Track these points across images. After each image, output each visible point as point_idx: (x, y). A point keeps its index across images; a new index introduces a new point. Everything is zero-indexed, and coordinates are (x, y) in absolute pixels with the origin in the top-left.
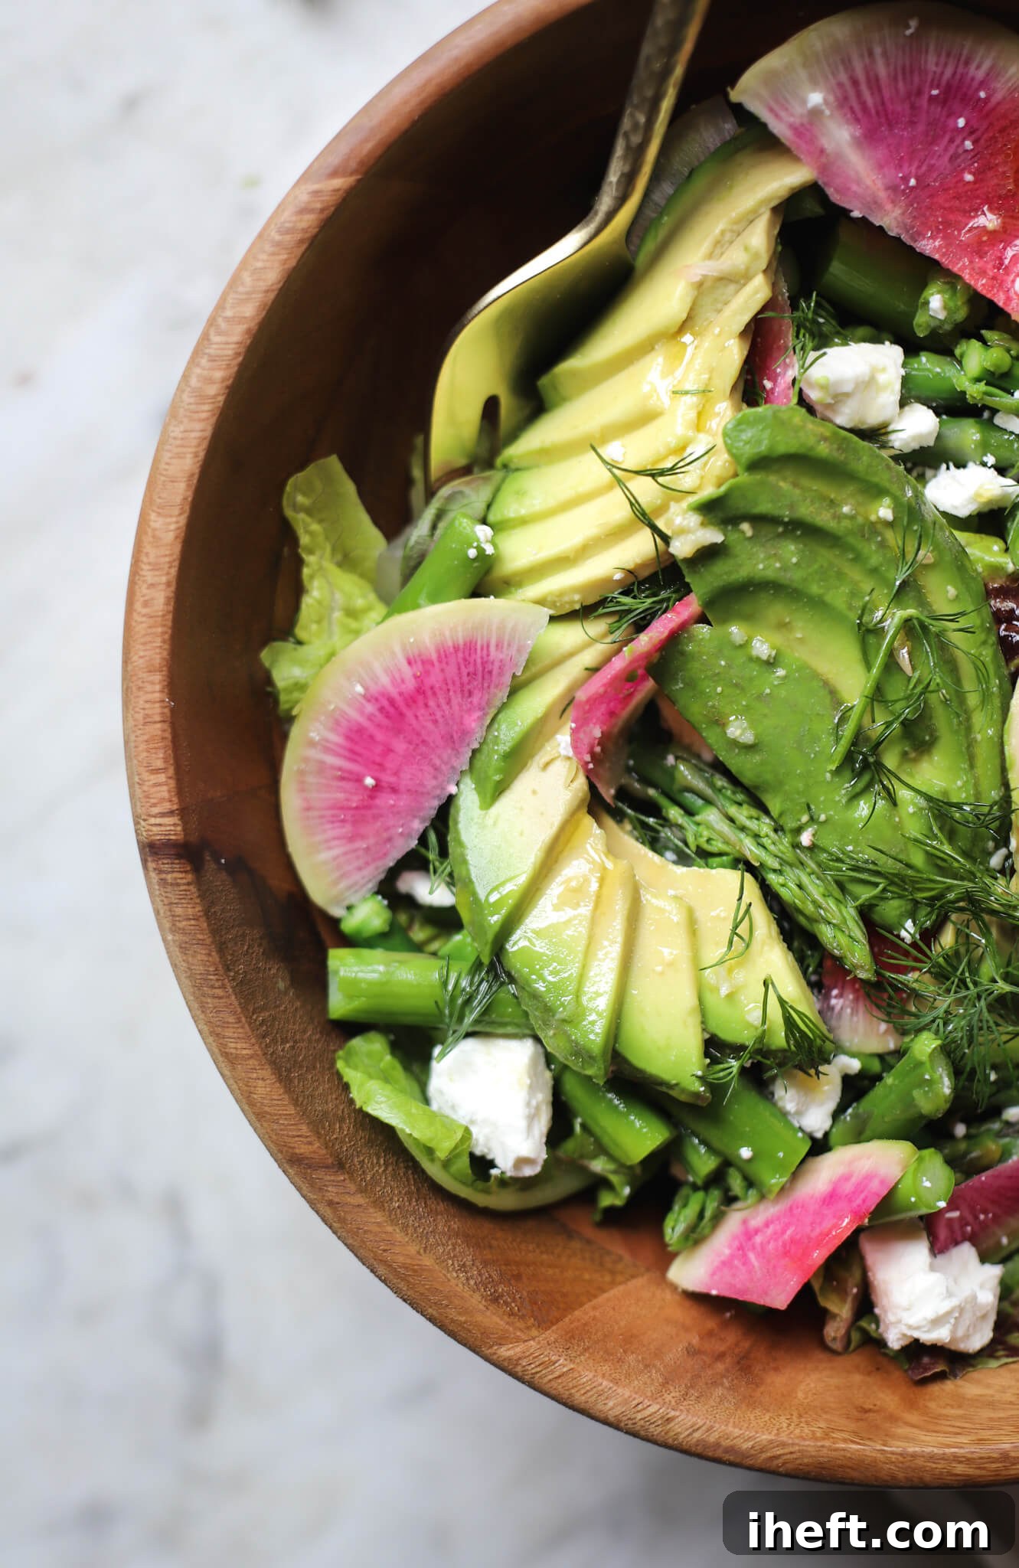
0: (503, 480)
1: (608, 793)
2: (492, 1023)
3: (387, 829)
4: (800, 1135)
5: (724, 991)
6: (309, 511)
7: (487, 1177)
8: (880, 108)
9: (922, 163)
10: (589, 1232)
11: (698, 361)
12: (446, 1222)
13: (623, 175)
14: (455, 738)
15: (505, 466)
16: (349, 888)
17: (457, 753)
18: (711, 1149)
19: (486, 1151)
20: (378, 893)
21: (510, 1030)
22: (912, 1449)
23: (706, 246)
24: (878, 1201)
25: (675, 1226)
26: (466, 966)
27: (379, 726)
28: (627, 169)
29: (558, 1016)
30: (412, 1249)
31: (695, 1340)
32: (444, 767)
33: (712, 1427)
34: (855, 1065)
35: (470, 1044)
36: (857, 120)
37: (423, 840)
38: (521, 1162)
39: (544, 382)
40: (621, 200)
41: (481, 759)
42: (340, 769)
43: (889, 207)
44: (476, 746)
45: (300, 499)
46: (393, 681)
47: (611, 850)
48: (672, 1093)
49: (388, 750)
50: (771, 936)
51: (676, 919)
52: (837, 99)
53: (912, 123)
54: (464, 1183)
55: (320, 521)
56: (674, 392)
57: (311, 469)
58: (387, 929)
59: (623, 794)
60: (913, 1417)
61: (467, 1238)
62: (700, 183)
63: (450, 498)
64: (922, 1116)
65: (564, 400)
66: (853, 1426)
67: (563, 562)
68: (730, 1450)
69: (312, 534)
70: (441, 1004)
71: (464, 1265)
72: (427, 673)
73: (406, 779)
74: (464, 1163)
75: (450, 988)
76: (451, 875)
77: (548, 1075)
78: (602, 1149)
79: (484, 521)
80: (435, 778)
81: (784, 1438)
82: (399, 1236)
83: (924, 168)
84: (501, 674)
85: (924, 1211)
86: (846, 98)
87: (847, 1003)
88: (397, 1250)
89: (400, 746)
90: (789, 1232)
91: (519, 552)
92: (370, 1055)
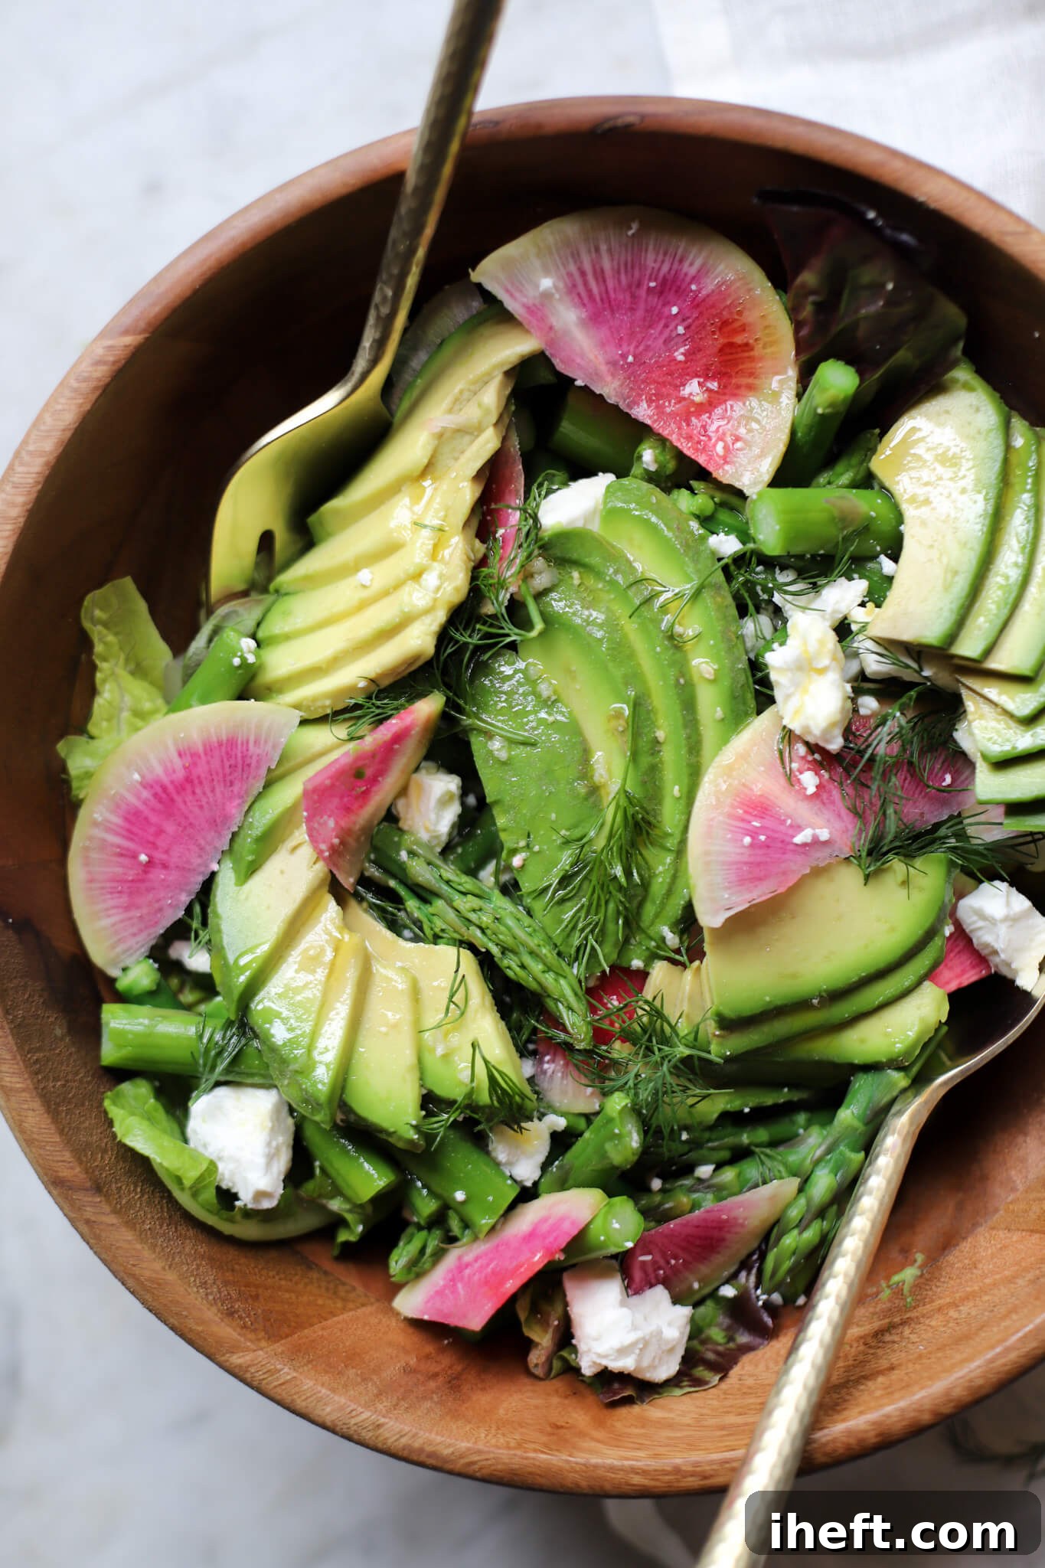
0: (273, 603)
1: (348, 880)
2: (239, 1073)
3: (158, 901)
4: (509, 1182)
5: (440, 1051)
6: (106, 625)
7: (232, 1208)
8: (604, 296)
9: (639, 343)
10: (328, 1265)
11: (438, 500)
12: (192, 1245)
13: (374, 341)
14: (217, 823)
15: (277, 591)
16: (125, 951)
17: (219, 834)
18: (433, 1194)
19: (230, 1185)
20: (149, 957)
21: (257, 1080)
22: (595, 1460)
23: (446, 403)
24: (568, 1239)
25: (399, 1260)
26: (220, 1022)
27: (153, 810)
28: (377, 336)
29: (291, 1068)
30: (158, 1265)
31: (413, 1361)
32: (208, 848)
33: (416, 1434)
34: (561, 1123)
35: (221, 1091)
36: (584, 305)
37: (189, 910)
38: (260, 1195)
39: (312, 519)
40: (374, 362)
41: (239, 840)
42: (119, 846)
43: (609, 378)
44: (235, 829)
45: (98, 613)
46: (166, 771)
47: (347, 925)
48: (392, 1140)
49: (160, 832)
50: (484, 1005)
51: (400, 987)
52: (566, 285)
53: (632, 309)
54: (209, 1211)
55: (116, 634)
56: (416, 526)
57: (107, 589)
58: (154, 988)
59: (364, 881)
60: (596, 1434)
61: (212, 1260)
62: (448, 350)
63: (226, 617)
64: (614, 1168)
65: (329, 535)
66: (545, 1439)
67: (315, 672)
68: (431, 1455)
69: (106, 644)
70: (196, 1055)
71: (206, 1283)
72: (195, 764)
73: (174, 859)
74: (210, 1195)
75: (205, 1041)
76: (210, 942)
77: (290, 1121)
78: (337, 1192)
79: (254, 637)
80: (200, 856)
81: (480, 1446)
82: (147, 1253)
83: (641, 348)
84: (258, 767)
85: (614, 1250)
86: (574, 286)
87: (558, 1068)
88: (145, 1265)
89: (170, 828)
90: (492, 1266)
91: (280, 663)
92: (136, 1098)
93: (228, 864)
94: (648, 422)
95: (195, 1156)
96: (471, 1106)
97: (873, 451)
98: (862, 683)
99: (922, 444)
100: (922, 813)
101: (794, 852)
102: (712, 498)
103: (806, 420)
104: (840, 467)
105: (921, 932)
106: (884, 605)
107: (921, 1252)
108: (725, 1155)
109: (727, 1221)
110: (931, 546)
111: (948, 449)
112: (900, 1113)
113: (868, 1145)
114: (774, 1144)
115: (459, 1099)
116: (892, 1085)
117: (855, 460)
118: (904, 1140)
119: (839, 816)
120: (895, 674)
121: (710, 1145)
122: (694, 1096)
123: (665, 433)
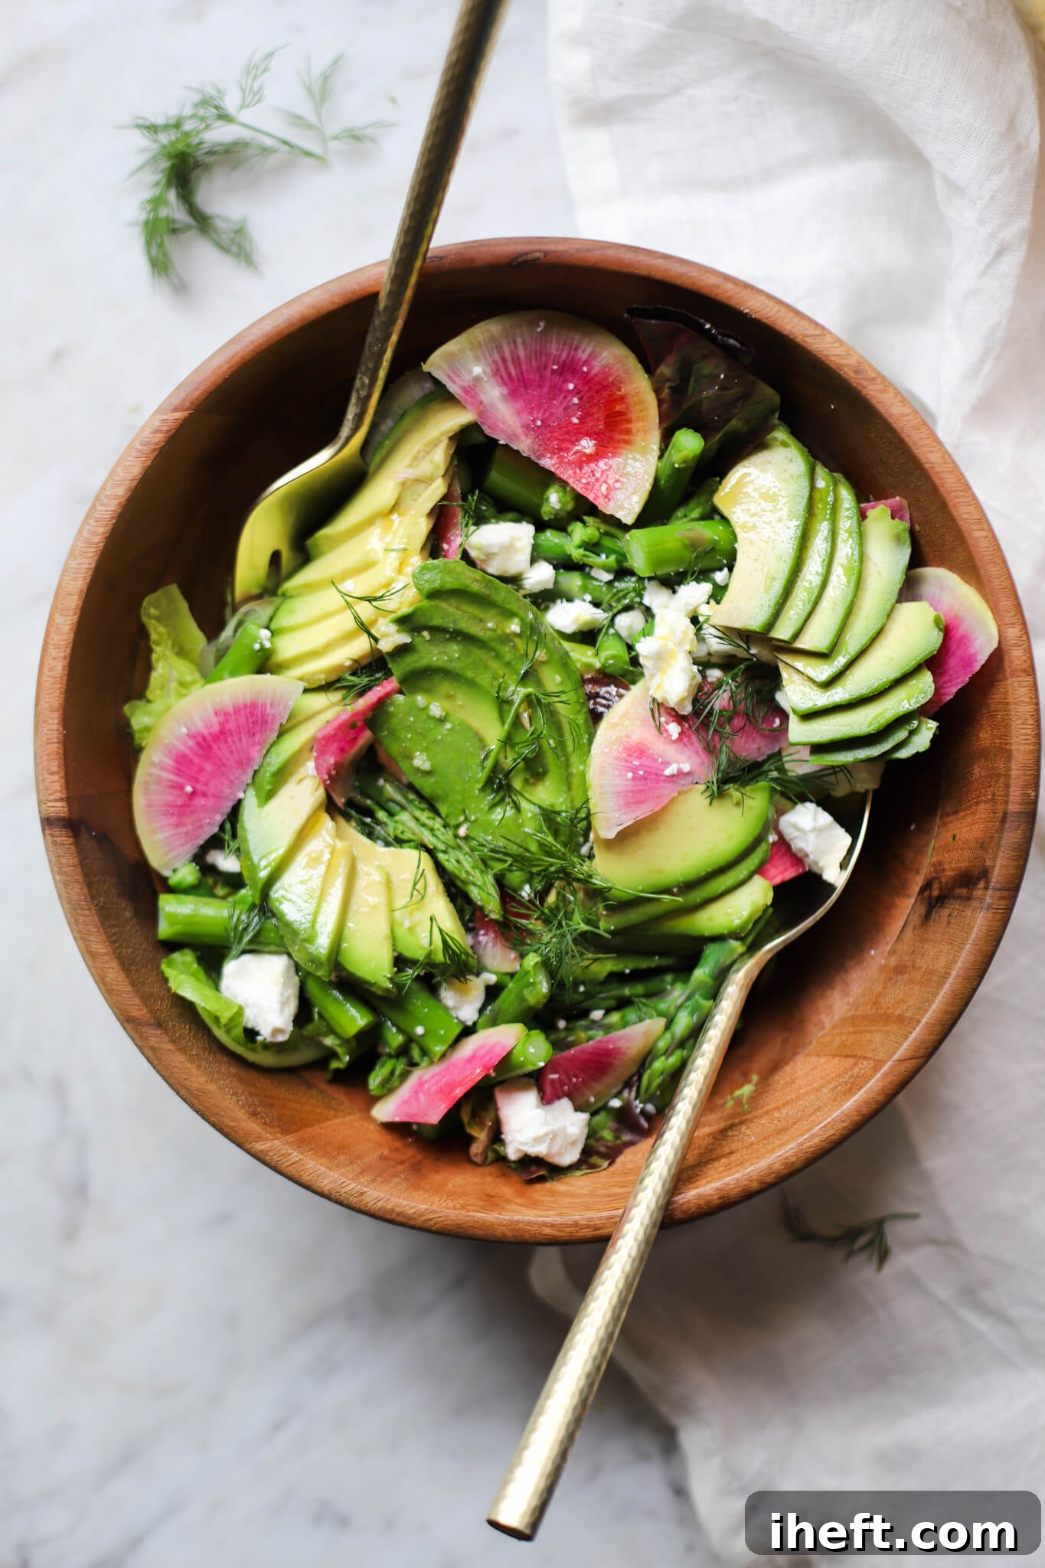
0: (282, 603)
1: (340, 801)
2: (260, 943)
3: (199, 820)
4: (456, 1021)
5: (407, 924)
6: (158, 619)
7: (255, 1041)
8: (520, 377)
9: (545, 411)
10: (323, 1086)
11: (402, 530)
12: (226, 1068)
13: (356, 415)
14: (243, 763)
15: (284, 595)
16: (175, 858)
17: (244, 771)
18: (400, 1030)
19: (255, 1024)
20: (192, 861)
21: (272, 948)
22: (516, 1218)
23: (407, 460)
24: (500, 1059)
25: (375, 1080)
26: (246, 907)
27: (196, 754)
28: (358, 411)
29: (301, 937)
30: (202, 1079)
31: (386, 1152)
32: (236, 781)
33: (388, 1200)
34: (492, 979)
35: (246, 958)
36: (505, 384)
37: (222, 827)
38: (276, 1031)
39: (309, 542)
40: (355, 430)
41: (260, 775)
42: (171, 781)
43: (523, 438)
44: (256, 767)
45: (152, 611)
46: (206, 726)
47: (339, 835)
48: (373, 989)
49: (201, 770)
50: (438, 892)
51: (378, 879)
52: (492, 371)
53: (540, 386)
54: (239, 1044)
55: (166, 626)
56: (386, 550)
57: (159, 594)
58: (197, 883)
59: (350, 803)
60: (521, 1201)
61: (240, 1079)
62: (408, 420)
63: (247, 614)
64: (531, 1008)
65: (321, 553)
66: (481, 1203)
67: (314, 654)
68: (400, 1214)
69: (159, 634)
70: (229, 929)
71: (236, 1093)
72: (227, 721)
73: (212, 789)
74: (238, 1032)
75: (235, 920)
76: (238, 849)
77: (297, 979)
78: (331, 1031)
79: (268, 627)
80: (231, 788)
81: (435, 1208)
82: (194, 1071)
83: (547, 415)
84: (273, 722)
85: (530, 1068)
86: (498, 370)
87: (490, 939)
88: (193, 1079)
89: (208, 767)
90: (445, 1080)
91: (286, 648)
92: (183, 963)
93: (251, 792)
94: (553, 470)
95: (228, 1002)
96: (430, 962)
97: (714, 491)
98: (708, 660)
99: (751, 485)
100: (759, 748)
101: (665, 781)
102: (598, 529)
103: (668, 471)
104: (692, 505)
105: (750, 839)
106: (722, 602)
107: (758, 1074)
108: (612, 1003)
109: (613, 1050)
110: (757, 560)
111: (770, 489)
112: (738, 970)
113: (714, 993)
114: (649, 995)
115: (421, 959)
116: (733, 950)
117: (702, 499)
118: (741, 989)
119: (697, 754)
120: (734, 653)
121: (602, 995)
122: (588, 959)
123: (564, 477)
